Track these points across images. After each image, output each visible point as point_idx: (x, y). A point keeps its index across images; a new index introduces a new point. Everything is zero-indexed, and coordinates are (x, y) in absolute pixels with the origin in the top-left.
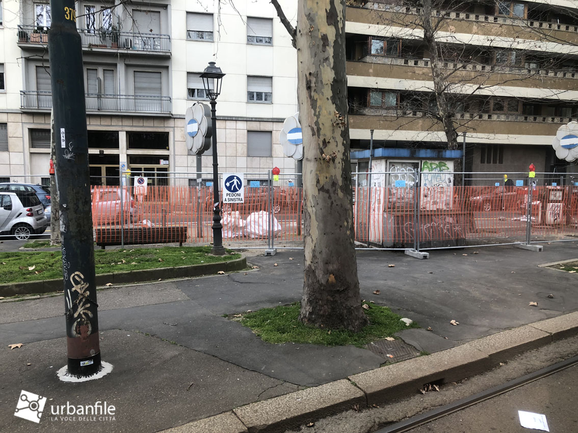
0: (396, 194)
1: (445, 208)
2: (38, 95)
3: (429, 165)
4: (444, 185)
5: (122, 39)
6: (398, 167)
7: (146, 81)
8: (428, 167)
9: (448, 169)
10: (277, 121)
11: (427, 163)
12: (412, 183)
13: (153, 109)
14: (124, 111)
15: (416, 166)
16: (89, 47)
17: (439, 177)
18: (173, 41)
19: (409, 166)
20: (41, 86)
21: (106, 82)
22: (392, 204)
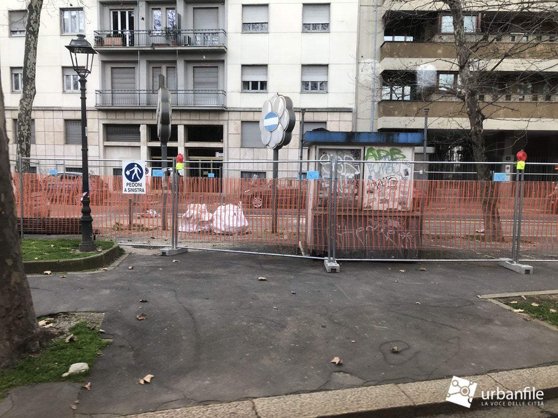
0: (328, 189)
1: (400, 208)
2: (112, 93)
3: (376, 153)
4: (399, 178)
5: (181, 37)
6: (332, 155)
7: (204, 75)
8: (374, 155)
9: (405, 157)
10: (332, 110)
11: (374, 150)
12: (351, 176)
13: (211, 103)
14: (183, 105)
15: (357, 154)
16: (152, 47)
17: (391, 168)
18: (229, 35)
19: (347, 154)
20: (116, 85)
21: (169, 79)
22: (323, 200)
